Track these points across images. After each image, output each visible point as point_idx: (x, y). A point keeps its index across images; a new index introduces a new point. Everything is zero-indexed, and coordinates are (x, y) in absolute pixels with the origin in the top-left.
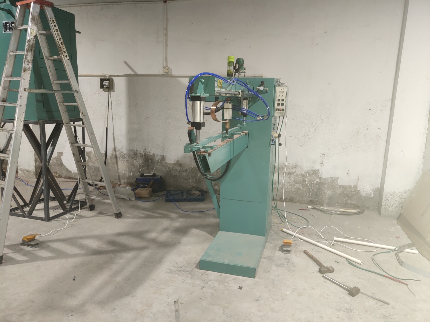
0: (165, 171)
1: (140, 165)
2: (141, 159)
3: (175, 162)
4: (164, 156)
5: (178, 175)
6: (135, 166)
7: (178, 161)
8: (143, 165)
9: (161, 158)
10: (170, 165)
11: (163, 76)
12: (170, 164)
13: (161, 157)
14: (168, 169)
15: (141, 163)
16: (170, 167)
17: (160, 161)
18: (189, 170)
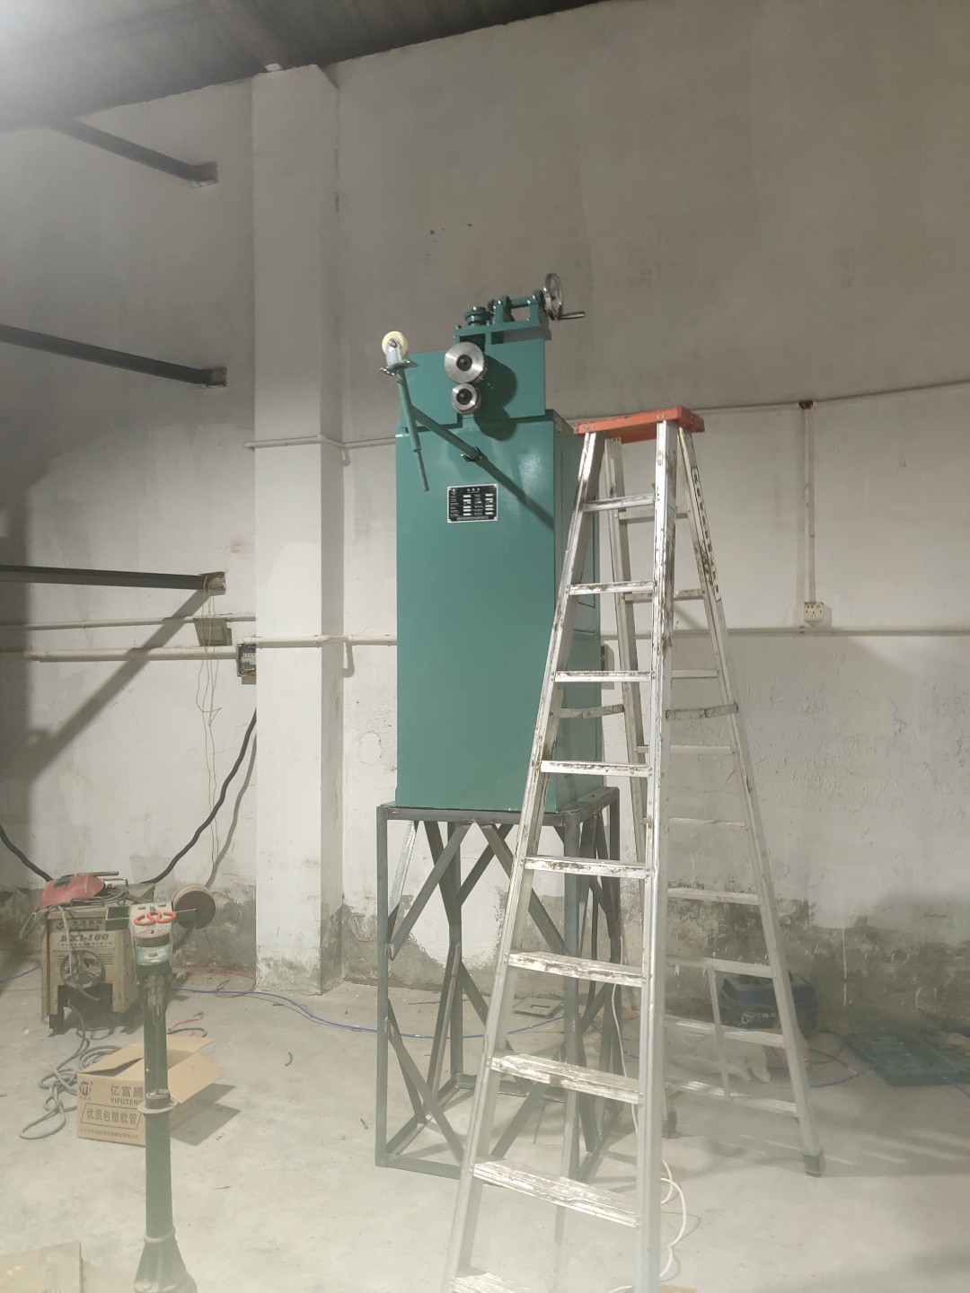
0: (812, 957)
1: (713, 939)
2: (714, 916)
3: (850, 926)
4: (806, 902)
5: (865, 973)
6: (692, 943)
7: (863, 920)
8: (723, 935)
9: (793, 910)
10: (831, 934)
11: (801, 631)
12: (831, 932)
13: (795, 908)
14: (825, 952)
15: (716, 931)
16: (833, 942)
17: (789, 922)
18: (909, 956)
